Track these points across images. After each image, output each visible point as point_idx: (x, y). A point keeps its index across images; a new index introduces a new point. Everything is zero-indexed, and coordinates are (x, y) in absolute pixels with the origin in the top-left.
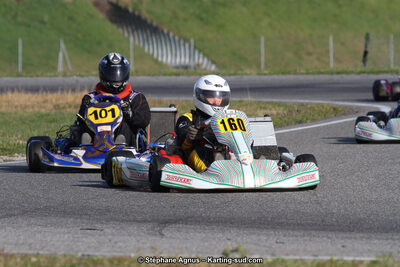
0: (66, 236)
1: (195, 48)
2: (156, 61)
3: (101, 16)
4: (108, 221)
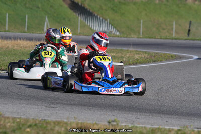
0: (36, 110)
2: (91, 29)
3: (66, 6)
4: (57, 104)
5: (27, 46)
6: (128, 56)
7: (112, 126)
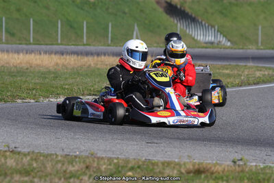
0: (135, 147)
1: (218, 31)
2: (194, 39)
3: (160, 10)
4: (161, 138)
6: (246, 73)
7: (239, 166)
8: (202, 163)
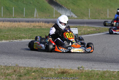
0: (36, 62)
3: (46, 2)
4: (47, 58)
5: (27, 25)
6: (84, 29)
7: (81, 70)
8: (65, 69)
